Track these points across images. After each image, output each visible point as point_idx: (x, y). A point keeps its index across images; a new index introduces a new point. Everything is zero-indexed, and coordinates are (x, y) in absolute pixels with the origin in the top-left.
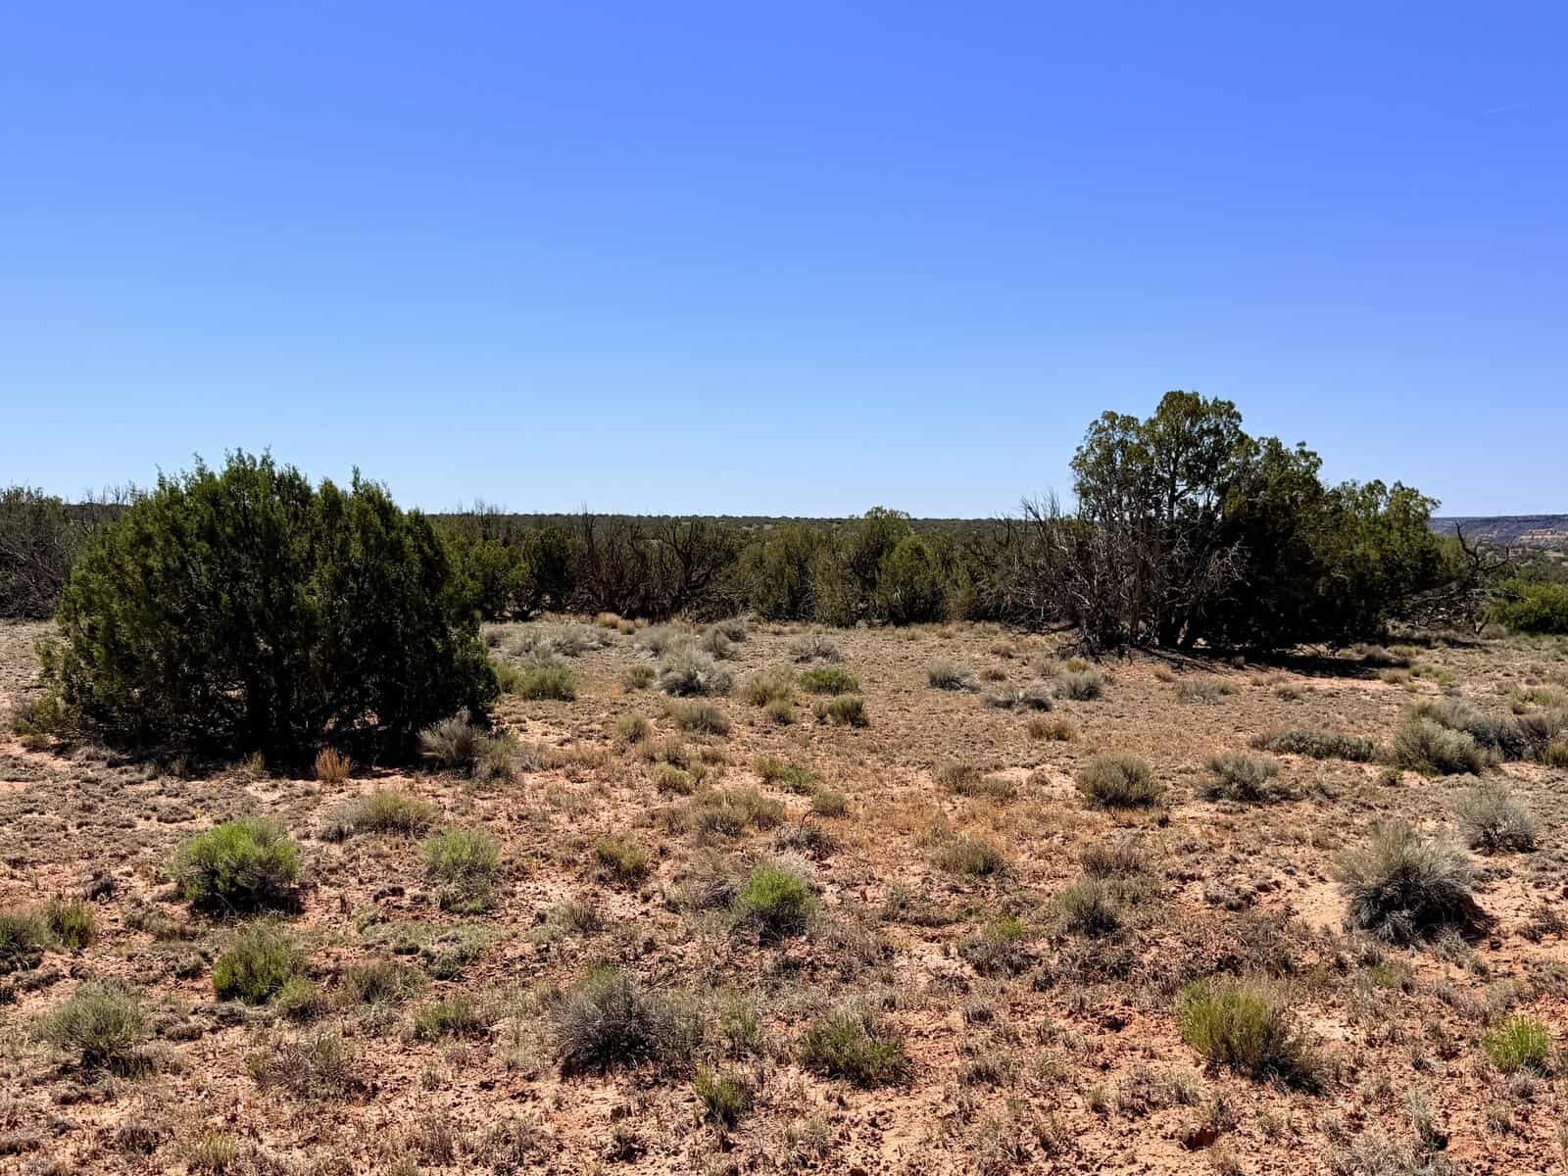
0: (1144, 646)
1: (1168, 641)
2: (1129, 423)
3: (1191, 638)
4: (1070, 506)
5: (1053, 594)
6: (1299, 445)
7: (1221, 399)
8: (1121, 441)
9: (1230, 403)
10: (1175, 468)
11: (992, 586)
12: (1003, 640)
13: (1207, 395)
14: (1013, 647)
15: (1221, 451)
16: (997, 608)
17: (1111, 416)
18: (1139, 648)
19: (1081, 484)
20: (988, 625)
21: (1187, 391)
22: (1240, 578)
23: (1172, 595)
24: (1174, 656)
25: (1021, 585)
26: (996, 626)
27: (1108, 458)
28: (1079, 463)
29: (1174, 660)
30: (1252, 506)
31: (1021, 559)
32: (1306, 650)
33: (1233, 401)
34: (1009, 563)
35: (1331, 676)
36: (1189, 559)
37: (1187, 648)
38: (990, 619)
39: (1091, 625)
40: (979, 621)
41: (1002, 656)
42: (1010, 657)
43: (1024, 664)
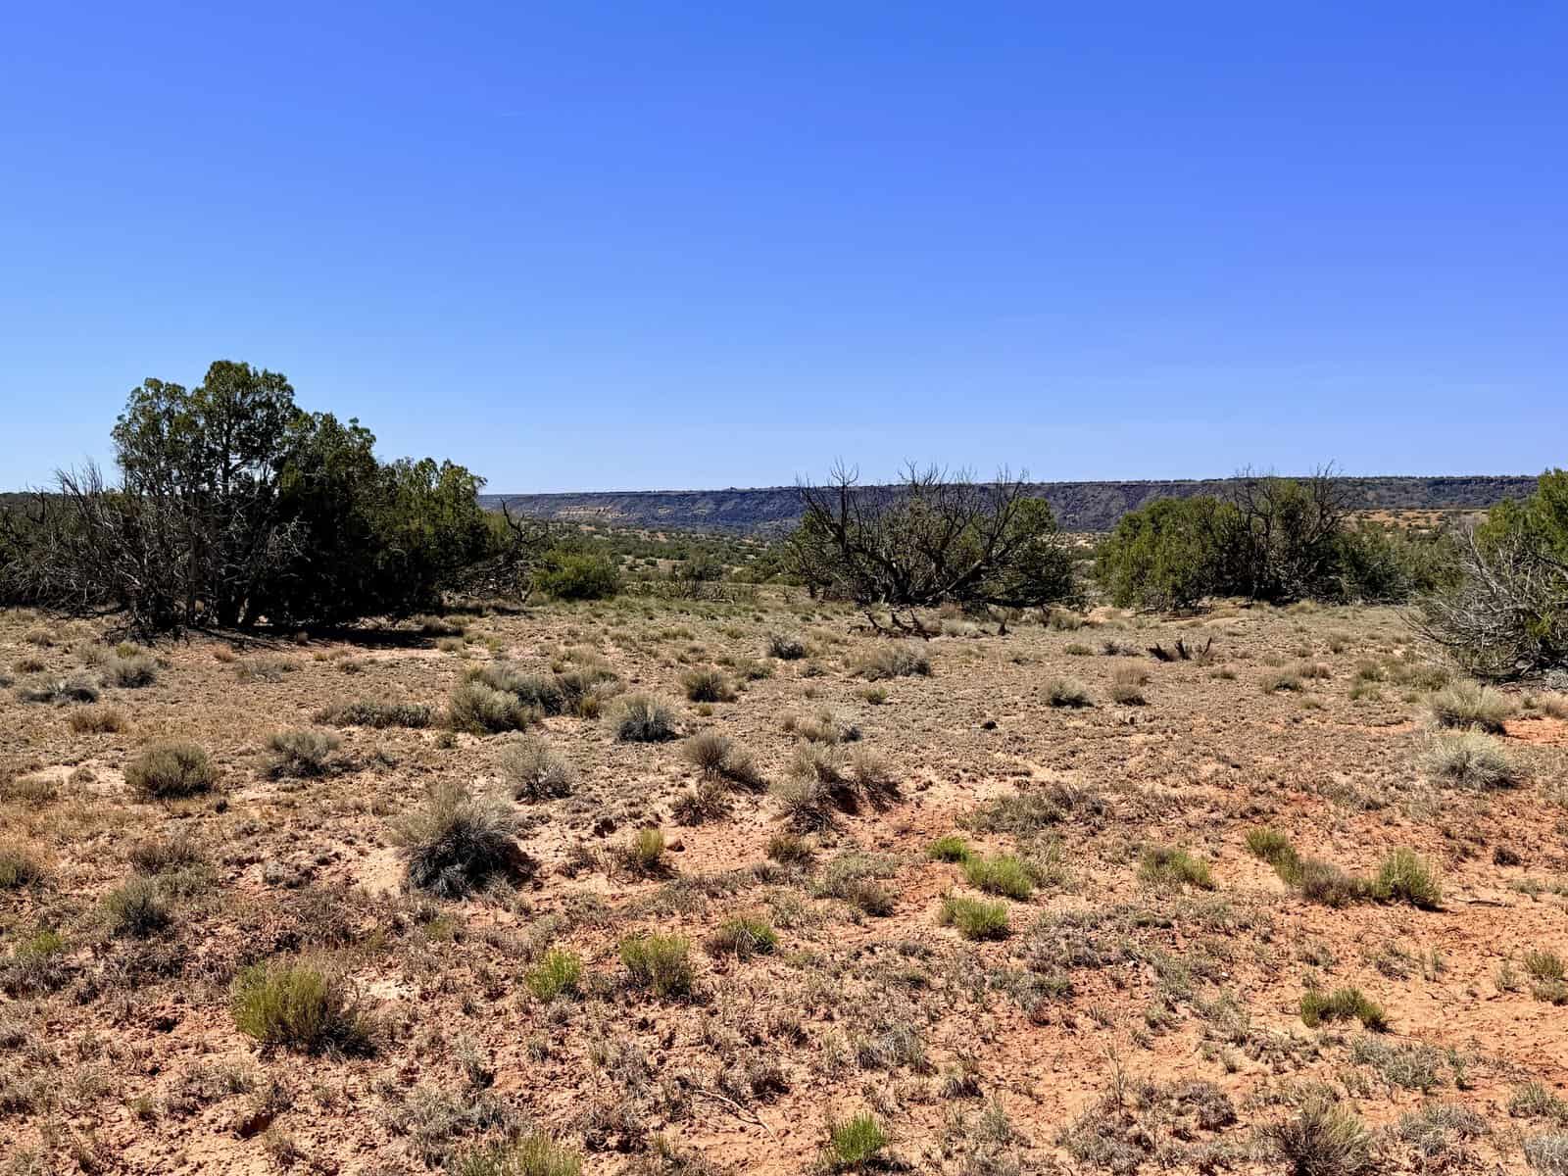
0: (202, 627)
1: (228, 621)
2: (175, 391)
3: (252, 616)
4: (113, 479)
5: (97, 575)
6: (351, 421)
7: (271, 371)
8: (167, 411)
9: (280, 376)
10: (228, 440)
11: (27, 566)
12: (40, 627)
13: (257, 366)
14: (53, 634)
15: (274, 426)
16: (34, 590)
17: (154, 384)
18: (196, 628)
19: (125, 456)
20: (23, 611)
21: (236, 360)
22: (301, 554)
23: (230, 572)
24: (235, 635)
25: (60, 566)
26: (32, 612)
27: (154, 427)
28: (121, 433)
29: (235, 640)
30: (310, 480)
31: (58, 537)
32: (367, 623)
33: (285, 374)
34: (45, 540)
35: (393, 648)
36: (246, 535)
37: (248, 627)
38: (26, 605)
39: (142, 607)
40: (12, 606)
41: (40, 644)
42: (50, 645)
43: (66, 652)
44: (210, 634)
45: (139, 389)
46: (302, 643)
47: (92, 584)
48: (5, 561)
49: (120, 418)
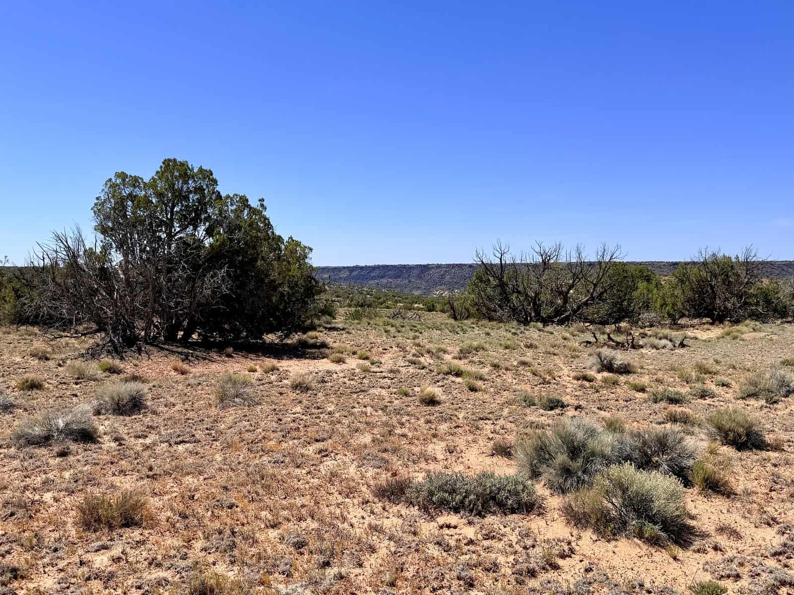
0: (153, 342)
1: (171, 338)
2: (136, 181)
3: (188, 335)
5: (82, 306)
6: (259, 200)
8: (130, 194)
10: (172, 216)
12: (39, 344)
13: (195, 165)
14: (49, 350)
17: (123, 176)
18: (151, 344)
21: (179, 159)
22: (228, 292)
23: (177, 304)
24: (180, 350)
27: (121, 206)
28: (98, 208)
29: (181, 353)
30: (231, 240)
31: (54, 280)
33: (212, 170)
36: (188, 279)
37: (185, 342)
38: (31, 324)
40: (23, 324)
41: (40, 359)
42: (47, 359)
43: (60, 365)
44: (162, 349)
45: (110, 180)
46: (229, 356)
48: (19, 297)
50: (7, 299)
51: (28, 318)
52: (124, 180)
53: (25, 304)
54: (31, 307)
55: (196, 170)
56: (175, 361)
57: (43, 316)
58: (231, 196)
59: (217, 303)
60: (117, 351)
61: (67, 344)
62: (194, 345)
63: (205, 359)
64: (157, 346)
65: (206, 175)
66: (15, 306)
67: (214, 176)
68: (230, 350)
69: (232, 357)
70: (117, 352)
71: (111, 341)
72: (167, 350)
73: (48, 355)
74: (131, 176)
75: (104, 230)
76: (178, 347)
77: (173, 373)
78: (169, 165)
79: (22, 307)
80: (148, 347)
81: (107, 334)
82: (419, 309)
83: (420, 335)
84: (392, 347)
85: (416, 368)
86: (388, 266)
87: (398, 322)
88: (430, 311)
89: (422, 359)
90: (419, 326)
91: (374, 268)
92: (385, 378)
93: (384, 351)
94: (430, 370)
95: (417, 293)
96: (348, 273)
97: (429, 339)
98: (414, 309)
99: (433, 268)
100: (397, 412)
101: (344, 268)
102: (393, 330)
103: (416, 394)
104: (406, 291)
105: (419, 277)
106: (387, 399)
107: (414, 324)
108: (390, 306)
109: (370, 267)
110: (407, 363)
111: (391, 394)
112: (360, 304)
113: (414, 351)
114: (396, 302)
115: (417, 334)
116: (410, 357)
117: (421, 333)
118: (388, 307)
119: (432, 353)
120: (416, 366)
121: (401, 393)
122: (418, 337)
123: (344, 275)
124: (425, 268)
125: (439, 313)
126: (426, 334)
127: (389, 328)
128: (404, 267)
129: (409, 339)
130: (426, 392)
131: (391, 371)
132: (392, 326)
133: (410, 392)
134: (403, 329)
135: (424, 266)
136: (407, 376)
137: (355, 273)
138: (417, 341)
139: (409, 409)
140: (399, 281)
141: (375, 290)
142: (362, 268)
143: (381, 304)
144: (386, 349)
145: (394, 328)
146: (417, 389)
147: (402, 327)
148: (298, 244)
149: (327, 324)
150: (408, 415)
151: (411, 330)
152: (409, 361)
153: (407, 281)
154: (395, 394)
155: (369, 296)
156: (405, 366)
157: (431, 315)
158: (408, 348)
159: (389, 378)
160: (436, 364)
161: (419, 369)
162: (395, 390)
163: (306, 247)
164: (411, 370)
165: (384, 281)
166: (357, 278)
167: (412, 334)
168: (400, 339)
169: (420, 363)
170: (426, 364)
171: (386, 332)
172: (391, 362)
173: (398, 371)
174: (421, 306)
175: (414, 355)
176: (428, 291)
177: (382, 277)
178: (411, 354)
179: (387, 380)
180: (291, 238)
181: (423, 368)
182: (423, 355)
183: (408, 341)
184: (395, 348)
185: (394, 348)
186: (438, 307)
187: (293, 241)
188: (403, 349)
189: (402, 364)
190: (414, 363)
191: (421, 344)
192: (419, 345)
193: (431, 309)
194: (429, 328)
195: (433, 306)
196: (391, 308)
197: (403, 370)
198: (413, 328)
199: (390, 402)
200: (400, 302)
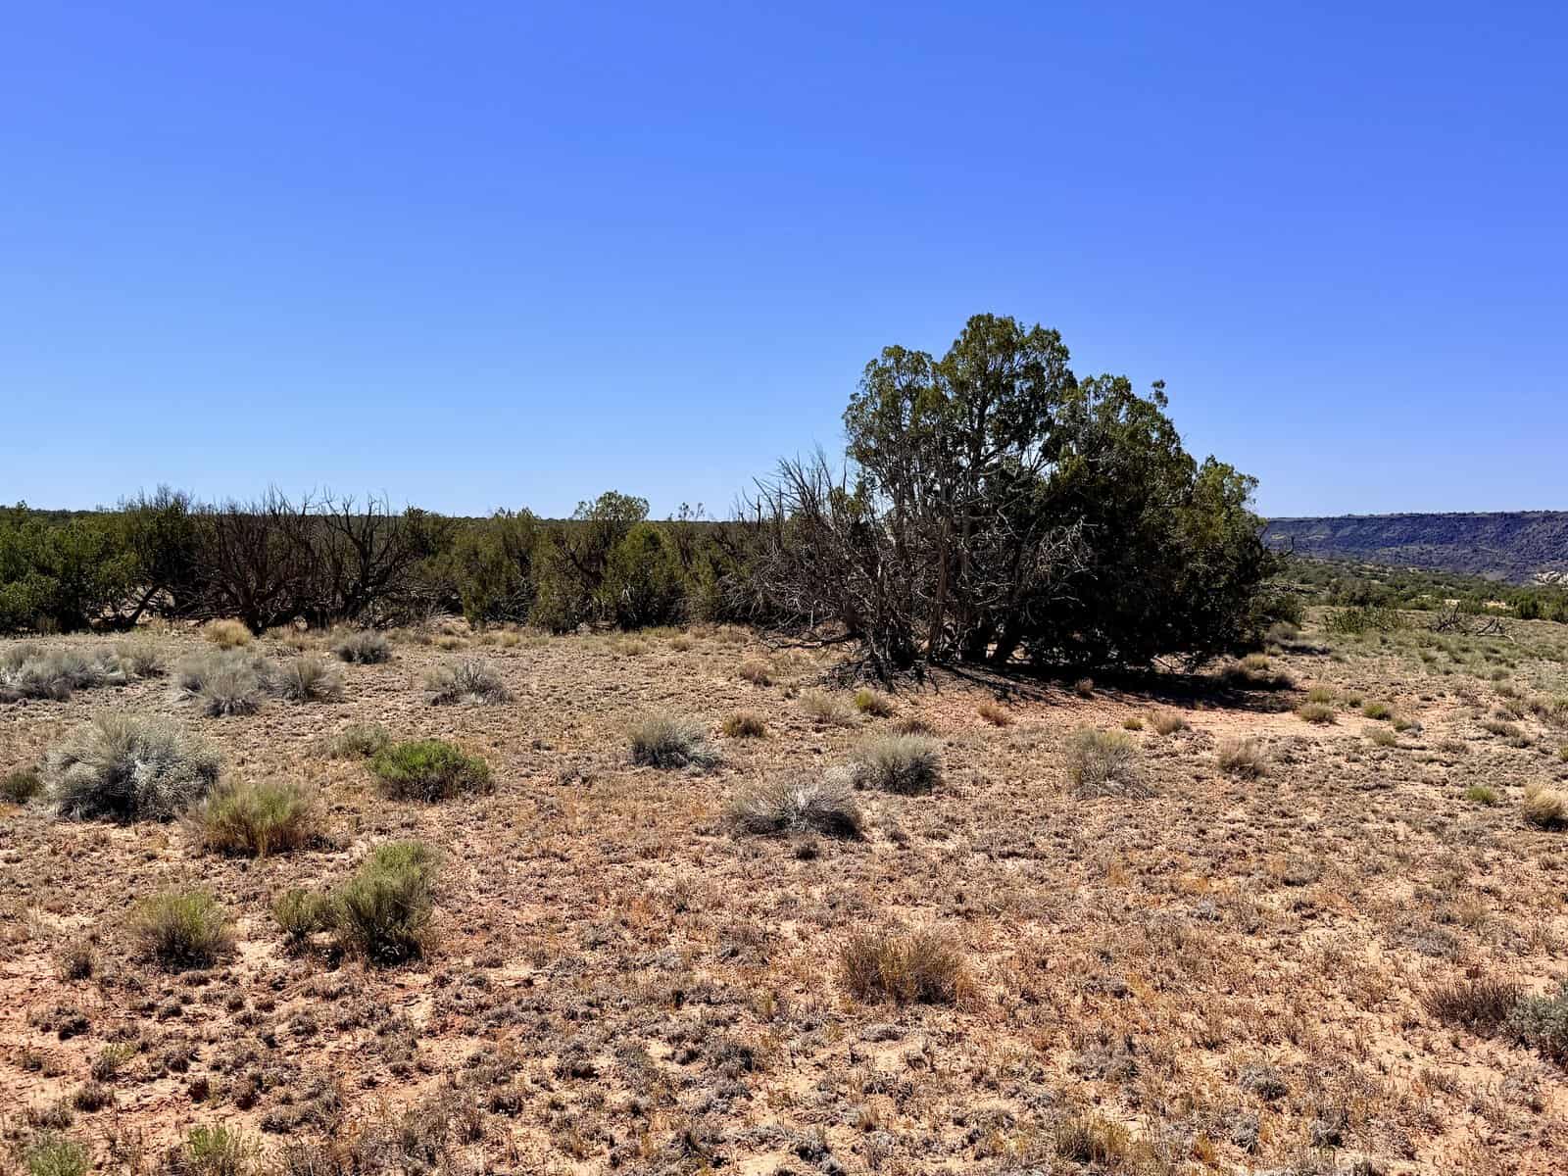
2: (918, 361)
3: (1005, 649)
7: (1044, 327)
8: (909, 386)
10: (981, 421)
12: (755, 656)
13: (1025, 321)
14: (771, 668)
16: (747, 609)
17: (897, 353)
18: (941, 666)
19: (856, 444)
21: (998, 314)
22: (1084, 570)
24: (992, 678)
27: (891, 410)
28: (854, 414)
29: (994, 685)
30: (1094, 469)
33: (1061, 332)
37: (998, 664)
39: (878, 636)
40: (724, 622)
41: (756, 683)
42: (768, 684)
43: (788, 696)
44: (960, 675)
45: (875, 362)
46: (1085, 695)
47: (818, 605)
48: (720, 574)
49: (853, 397)
50: (701, 577)
51: (732, 611)
52: (898, 361)
53: (728, 587)
54: (739, 591)
55: (1027, 334)
56: (983, 698)
57: (756, 609)
58: (1097, 378)
59: (1063, 591)
60: (881, 675)
61: (797, 659)
62: (1016, 671)
63: (1038, 698)
64: (949, 669)
65: (1048, 339)
66: (713, 590)
67: (1063, 342)
68: (1088, 683)
69: (1091, 698)
70: (881, 677)
71: (872, 656)
72: (968, 677)
73: (768, 677)
74: (910, 353)
75: (863, 455)
76: (988, 673)
77: (981, 722)
78: (980, 326)
79: (724, 592)
80: (935, 671)
81: (865, 644)
82: (1499, 613)
83: (1511, 671)
84: (1442, 695)
85: (1507, 743)
86: (1422, 516)
87: (1452, 639)
88: (1526, 616)
89: (1520, 725)
90: (1505, 651)
91: (1392, 520)
92: (1432, 761)
93: (1425, 703)
94: (1543, 751)
95: (1492, 576)
96: (1328, 531)
97: (1534, 682)
98: (1487, 612)
99: (1534, 519)
100: (1471, 838)
101: (1320, 520)
102: (1442, 657)
103: (1512, 801)
104: (1467, 572)
105: (1500, 540)
106: (1442, 809)
107: (1492, 646)
108: (1429, 605)
109: (1380, 519)
110: (1483, 733)
111: (1451, 798)
112: (1356, 598)
113: (1497, 706)
114: (1443, 595)
115: (1503, 667)
116: (1489, 719)
117: (1513, 666)
118: (1423, 607)
119: (1546, 712)
120: (1508, 739)
121: (1474, 798)
122: (1507, 675)
123: (1320, 535)
124: (1512, 522)
125: (1550, 622)
126: (1524, 669)
127: (1433, 652)
128: (1463, 518)
129: (1482, 678)
130: (1538, 799)
131: (1447, 748)
132: (1440, 648)
133: (1499, 797)
134: (1467, 657)
135: (1512, 516)
136: (1485, 761)
137: (1347, 531)
138: (1504, 683)
139: (1499, 834)
140: (1448, 550)
141: (1390, 569)
142: (1361, 521)
143: (1406, 600)
144: (1429, 699)
145: (1445, 653)
146: (1511, 791)
147: (1465, 650)
148: (1226, 471)
149: (1286, 638)
150: (1497, 847)
151: (1488, 659)
152: (1488, 728)
153: (1468, 550)
154: (1460, 797)
155: (1376, 582)
156: (1479, 738)
157: (1529, 626)
158: (1482, 699)
159: (1442, 763)
160: (1557, 737)
161: (1515, 745)
162: (1457, 790)
163: (1242, 477)
164: (1496, 747)
165: (1414, 548)
166: (1349, 542)
167: (1490, 668)
168: (1462, 679)
169: (1516, 733)
170: (1531, 737)
171: (1426, 661)
172: (1443, 726)
173: (1464, 749)
174: (1503, 605)
175: (1499, 715)
176: (1521, 571)
177: (1410, 540)
178: (1491, 713)
179: (1436, 766)
180: (1212, 459)
181: (1526, 744)
182: (1521, 717)
183: (1481, 682)
184: (1450, 698)
185: (1448, 697)
186: (1547, 608)
187: (1216, 465)
188: (1470, 700)
189: (1472, 734)
190: (1500, 732)
191: (1516, 691)
192: (1509, 693)
193: (1529, 613)
194: (1532, 656)
195: (1535, 606)
196: (1430, 609)
197: (1476, 747)
198: (1490, 654)
199: (1450, 816)
200: (1452, 595)
